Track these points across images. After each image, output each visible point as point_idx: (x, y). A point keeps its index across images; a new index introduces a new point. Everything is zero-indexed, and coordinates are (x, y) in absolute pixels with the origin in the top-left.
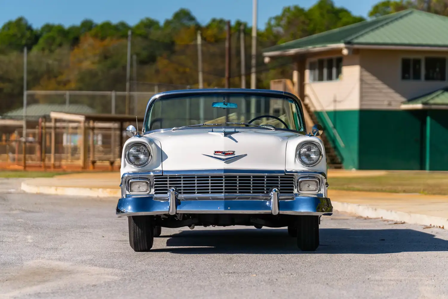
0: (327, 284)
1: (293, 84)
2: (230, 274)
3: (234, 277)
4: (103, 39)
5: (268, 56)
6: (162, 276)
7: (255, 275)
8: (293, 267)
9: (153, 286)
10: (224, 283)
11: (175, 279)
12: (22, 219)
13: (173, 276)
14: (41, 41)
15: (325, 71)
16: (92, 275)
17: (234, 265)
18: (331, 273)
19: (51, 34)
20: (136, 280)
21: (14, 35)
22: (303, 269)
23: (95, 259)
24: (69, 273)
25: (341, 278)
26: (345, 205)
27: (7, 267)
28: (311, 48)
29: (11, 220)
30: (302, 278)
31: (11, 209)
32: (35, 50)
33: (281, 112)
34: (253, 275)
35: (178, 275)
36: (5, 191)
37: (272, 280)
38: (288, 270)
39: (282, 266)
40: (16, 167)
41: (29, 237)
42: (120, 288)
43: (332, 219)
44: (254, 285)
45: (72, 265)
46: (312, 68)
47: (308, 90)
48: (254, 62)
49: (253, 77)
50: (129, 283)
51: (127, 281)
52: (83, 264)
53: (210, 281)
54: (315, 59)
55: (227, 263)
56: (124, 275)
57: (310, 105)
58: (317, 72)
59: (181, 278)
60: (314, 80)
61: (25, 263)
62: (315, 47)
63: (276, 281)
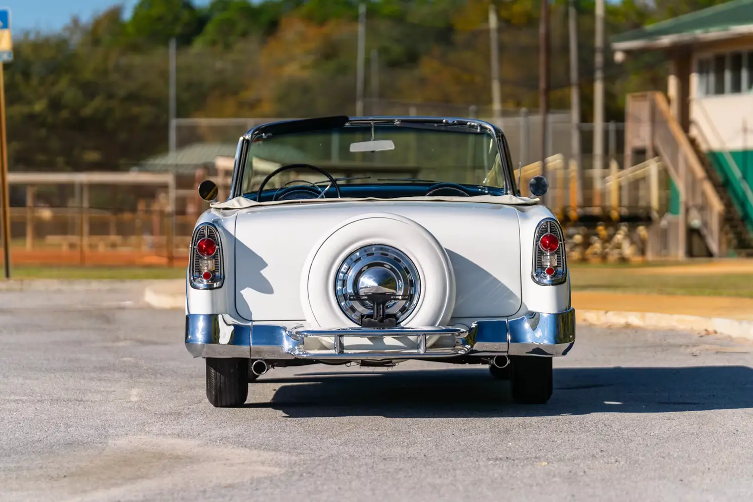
0: (681, 480)
1: (669, 101)
2: (498, 462)
3: (504, 468)
4: (322, 22)
5: (621, 49)
6: (365, 466)
7: (545, 463)
8: (623, 446)
9: (341, 486)
10: (480, 480)
11: (388, 472)
12: (131, 357)
13: (387, 466)
14: (210, 28)
15: (728, 76)
16: (232, 465)
17: (510, 444)
18: (694, 459)
19: (226, 15)
20: (313, 474)
21: (160, 19)
22: (640, 451)
23: (246, 434)
24: (191, 459)
25: (710, 468)
26: (745, 325)
27: (74, 451)
28: (700, 34)
29: (110, 358)
30: (635, 468)
31: (118, 339)
32: (198, 45)
33: (650, 153)
34: (542, 462)
35: (397, 463)
36: (114, 304)
37: (576, 474)
38: (612, 453)
39: (602, 445)
40: (154, 259)
41: (135, 391)
42: (278, 491)
43: (717, 352)
44: (537, 485)
45: (199, 446)
46: (703, 70)
47: (696, 113)
48: (599, 59)
49: (599, 88)
50: (299, 480)
51: (296, 477)
52: (222, 443)
53: (454, 476)
54: (708, 55)
55: (498, 440)
56: (292, 465)
57: (699, 140)
58: (712, 78)
59: (401, 469)
60: (707, 92)
61: (111, 442)
62: (707, 32)
63: (582, 476)
